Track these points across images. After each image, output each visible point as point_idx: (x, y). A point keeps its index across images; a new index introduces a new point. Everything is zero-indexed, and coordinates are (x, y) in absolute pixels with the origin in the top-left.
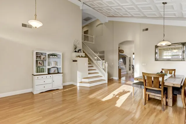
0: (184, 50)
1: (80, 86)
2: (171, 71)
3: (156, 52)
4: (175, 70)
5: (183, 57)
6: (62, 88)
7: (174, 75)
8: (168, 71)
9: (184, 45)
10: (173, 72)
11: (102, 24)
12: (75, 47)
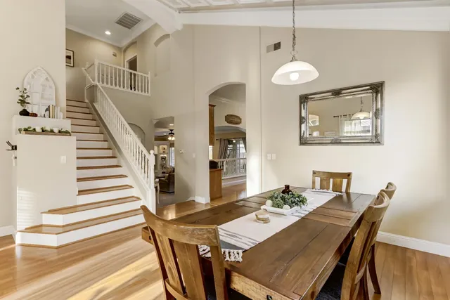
0: (379, 106)
1: (22, 245)
2: (338, 180)
3: (303, 115)
4: (349, 175)
5: (376, 130)
7: (348, 194)
8: (331, 180)
9: (377, 92)
10: (345, 181)
11: (167, 36)
12: (22, 96)
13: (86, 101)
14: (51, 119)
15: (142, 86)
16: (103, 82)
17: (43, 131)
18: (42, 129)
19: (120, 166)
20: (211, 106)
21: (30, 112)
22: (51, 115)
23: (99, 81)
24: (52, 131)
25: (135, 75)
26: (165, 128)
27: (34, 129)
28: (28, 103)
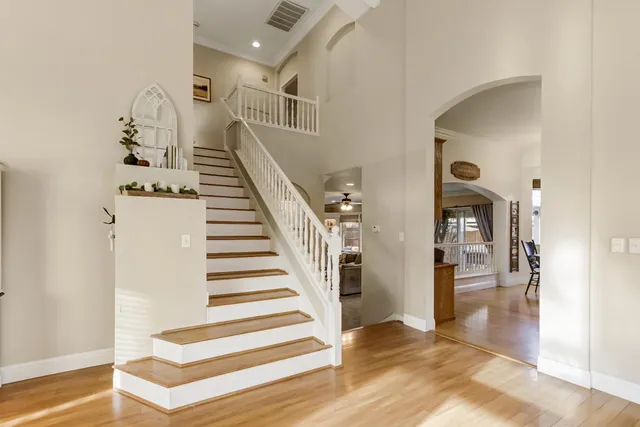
11: (350, 26)
12: (127, 132)
13: (226, 148)
14: (170, 170)
15: (310, 121)
16: (249, 117)
17: (155, 190)
18: (154, 186)
19: (274, 254)
20: (439, 142)
21: (139, 159)
22: (170, 165)
23: (243, 116)
24: (169, 190)
25: (295, 102)
26: (336, 190)
27: (143, 187)
28: (136, 143)
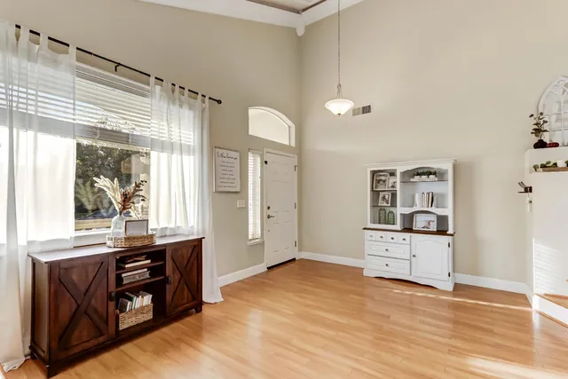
1: (544, 315)
6: (450, 288)
18: (566, 162)
21: (548, 142)
27: (556, 164)
28: (545, 131)
